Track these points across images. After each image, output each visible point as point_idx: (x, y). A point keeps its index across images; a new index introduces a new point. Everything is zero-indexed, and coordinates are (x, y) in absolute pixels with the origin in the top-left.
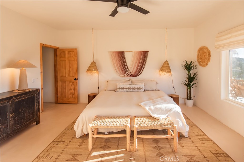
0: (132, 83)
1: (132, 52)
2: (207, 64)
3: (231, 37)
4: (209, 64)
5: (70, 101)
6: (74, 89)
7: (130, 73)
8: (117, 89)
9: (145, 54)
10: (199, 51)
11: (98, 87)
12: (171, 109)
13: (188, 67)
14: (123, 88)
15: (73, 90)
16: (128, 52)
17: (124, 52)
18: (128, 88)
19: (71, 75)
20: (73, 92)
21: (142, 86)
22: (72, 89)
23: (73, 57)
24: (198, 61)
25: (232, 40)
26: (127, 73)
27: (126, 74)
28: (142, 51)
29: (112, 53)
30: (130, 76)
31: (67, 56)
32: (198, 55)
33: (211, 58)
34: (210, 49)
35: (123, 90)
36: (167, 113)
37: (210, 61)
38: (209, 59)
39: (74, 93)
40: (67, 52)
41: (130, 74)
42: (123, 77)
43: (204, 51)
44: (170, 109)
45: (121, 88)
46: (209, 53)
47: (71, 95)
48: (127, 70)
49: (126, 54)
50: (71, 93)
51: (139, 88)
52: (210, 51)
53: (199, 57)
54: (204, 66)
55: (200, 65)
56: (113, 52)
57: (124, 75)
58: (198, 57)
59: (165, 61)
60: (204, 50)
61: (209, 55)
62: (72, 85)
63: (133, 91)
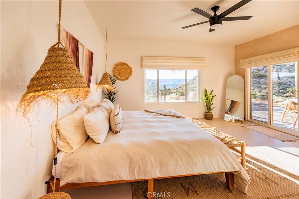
2: (128, 79)
24: (113, 75)
28: (90, 52)
38: (130, 75)
46: (130, 69)
54: (124, 80)
55: (119, 79)
60: (125, 66)
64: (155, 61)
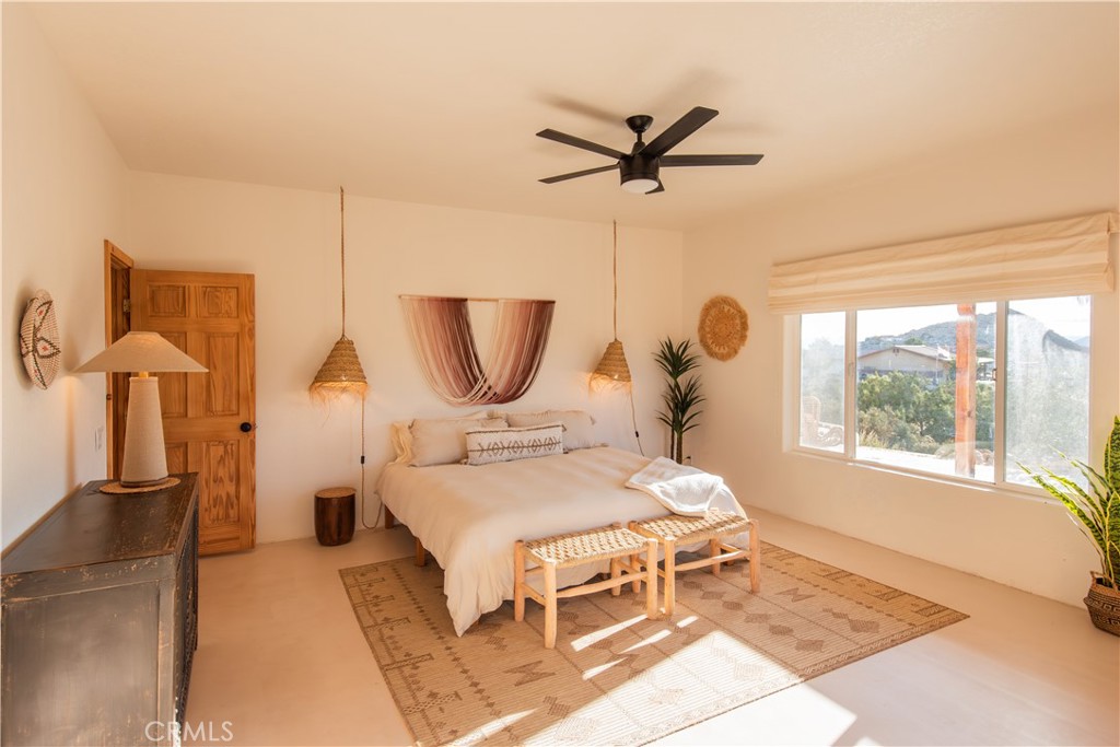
0: (509, 426)
1: (496, 300)
2: (736, 352)
3: (815, 282)
4: (743, 350)
5: (209, 542)
6: (237, 478)
7: (490, 388)
8: (470, 454)
9: (541, 312)
10: (707, 310)
11: (363, 458)
12: (712, 487)
13: (674, 361)
14: (494, 449)
15: (231, 481)
16: (480, 300)
17: (466, 300)
18: (513, 447)
19: (218, 406)
20: (228, 494)
21: (557, 433)
22: (226, 480)
23: (235, 314)
24: (701, 341)
25: (820, 288)
26: (477, 388)
27: (473, 392)
28: (533, 302)
29: (416, 304)
30: (490, 401)
31: (192, 309)
32: (703, 322)
33: (749, 333)
34: (744, 306)
35: (495, 454)
36: (707, 498)
37: (747, 342)
38: (743, 338)
39: (238, 498)
40: (194, 287)
41: (490, 394)
42: (463, 403)
43: (726, 310)
44: (710, 486)
45: (488, 449)
46: (743, 316)
47: (214, 511)
48: (476, 380)
49: (471, 306)
50: (215, 500)
51: (551, 444)
52: (747, 312)
53: (707, 329)
54: (724, 358)
55: (712, 354)
56: (422, 300)
57: (469, 396)
58: (701, 328)
59: (613, 340)
60: (727, 308)
61: (744, 326)
62: (222, 460)
63: (532, 453)
64: (812, 276)
